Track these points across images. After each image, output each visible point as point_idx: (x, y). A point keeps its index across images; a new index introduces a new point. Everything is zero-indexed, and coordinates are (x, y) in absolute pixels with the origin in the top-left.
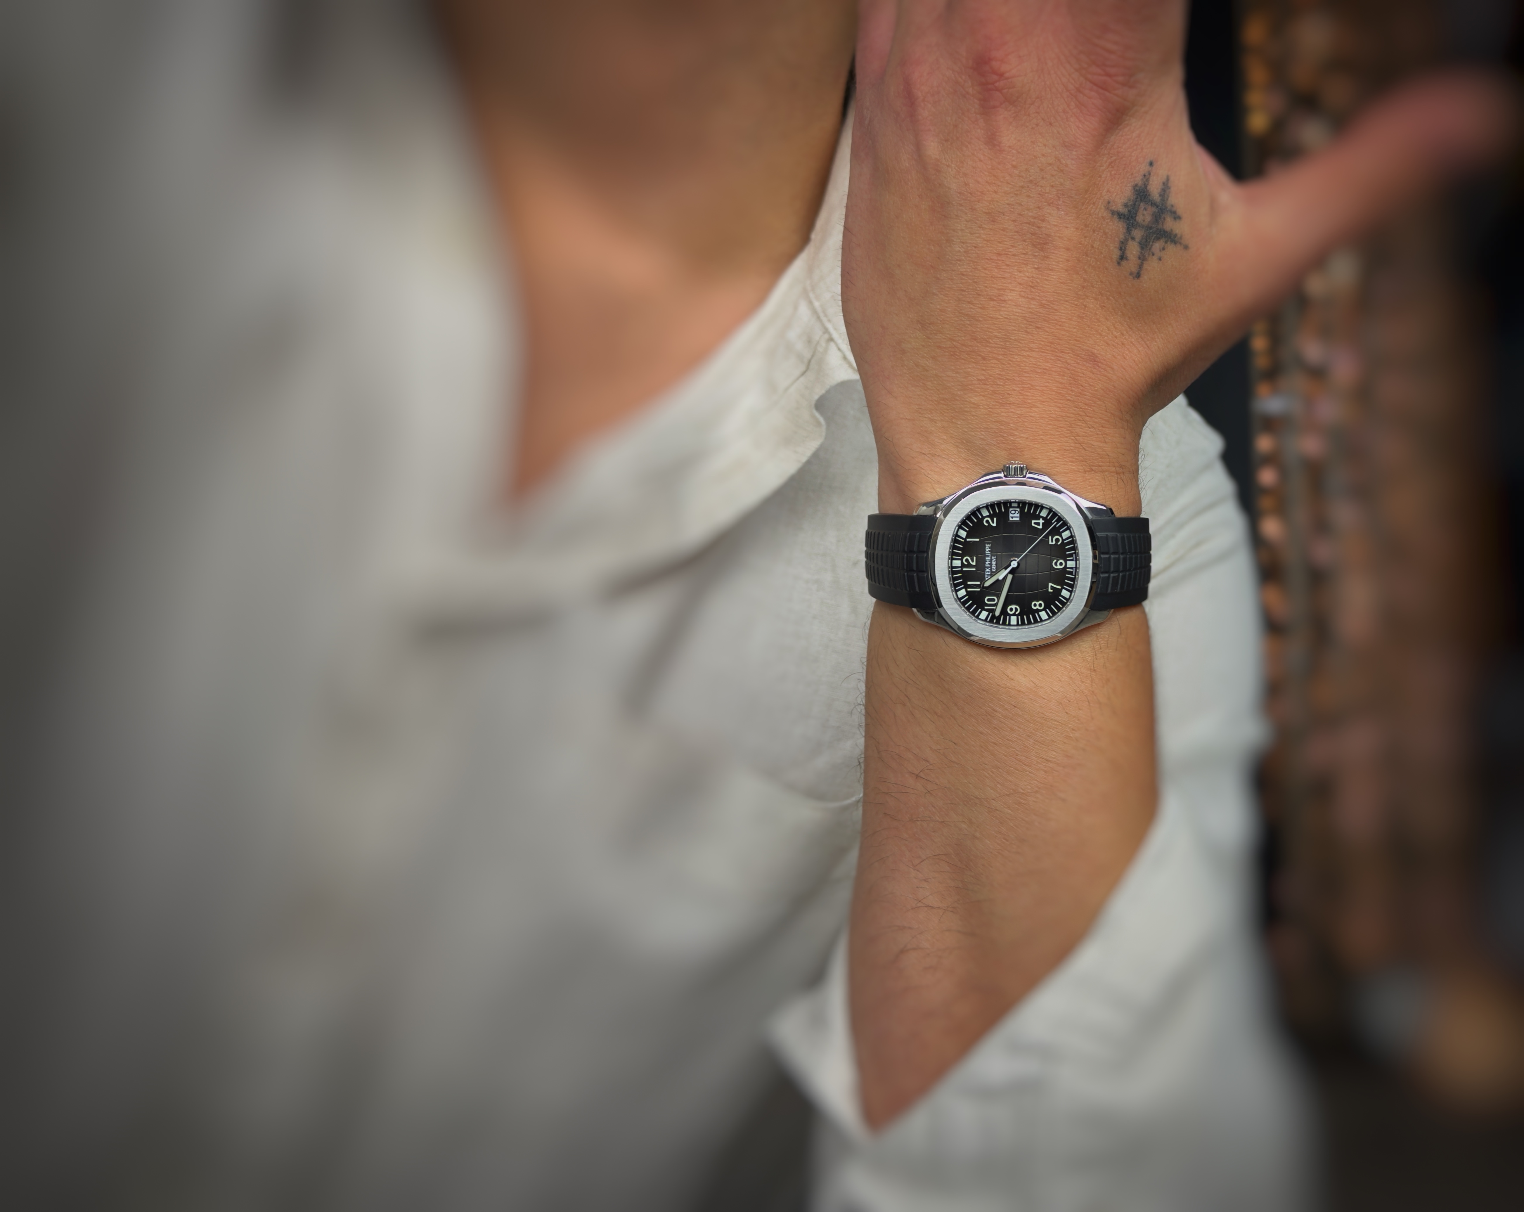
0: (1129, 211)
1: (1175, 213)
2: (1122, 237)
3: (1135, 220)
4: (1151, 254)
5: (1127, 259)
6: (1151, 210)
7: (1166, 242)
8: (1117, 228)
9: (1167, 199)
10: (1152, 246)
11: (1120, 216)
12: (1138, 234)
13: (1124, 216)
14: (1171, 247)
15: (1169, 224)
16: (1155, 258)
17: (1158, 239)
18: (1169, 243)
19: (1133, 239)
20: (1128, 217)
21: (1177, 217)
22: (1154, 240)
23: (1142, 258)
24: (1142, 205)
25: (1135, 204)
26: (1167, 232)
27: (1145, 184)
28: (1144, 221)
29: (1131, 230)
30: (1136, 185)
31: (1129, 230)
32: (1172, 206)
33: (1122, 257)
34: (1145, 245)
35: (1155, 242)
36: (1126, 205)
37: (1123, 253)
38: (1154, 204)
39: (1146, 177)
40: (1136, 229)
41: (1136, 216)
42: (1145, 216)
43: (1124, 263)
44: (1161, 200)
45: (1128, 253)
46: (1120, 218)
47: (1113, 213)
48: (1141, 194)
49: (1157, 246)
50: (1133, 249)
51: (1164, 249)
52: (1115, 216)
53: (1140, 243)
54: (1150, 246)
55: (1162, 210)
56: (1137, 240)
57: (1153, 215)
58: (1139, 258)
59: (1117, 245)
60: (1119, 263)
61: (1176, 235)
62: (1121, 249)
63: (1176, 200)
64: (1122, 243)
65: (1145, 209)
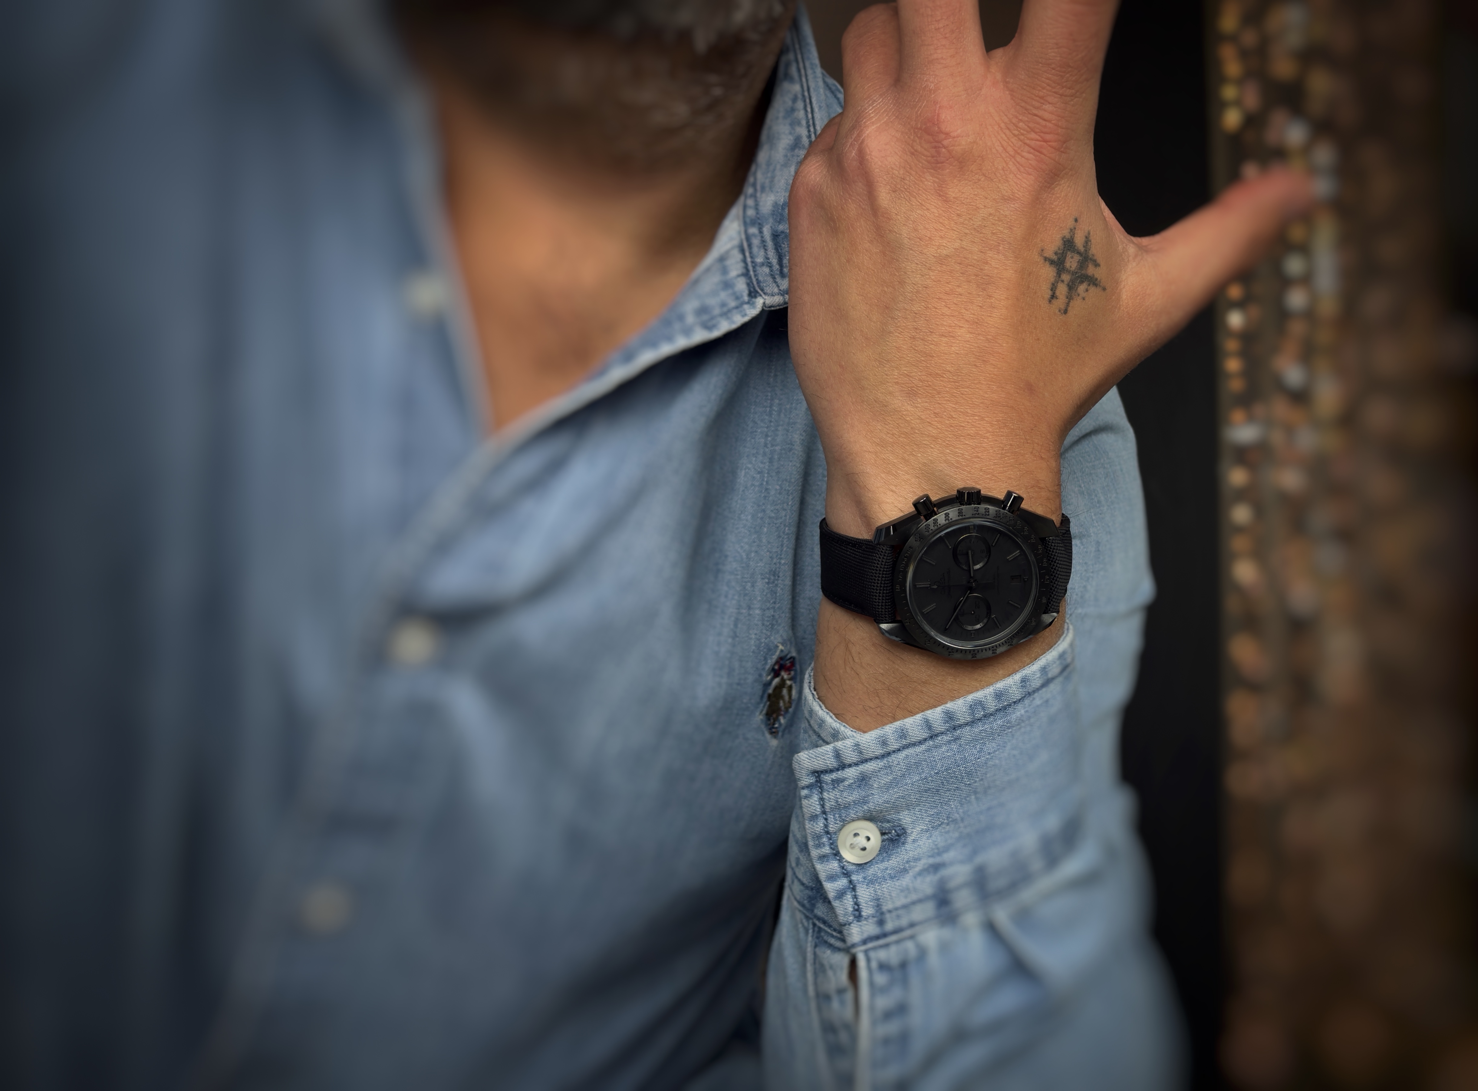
0: (1059, 259)
1: (1095, 261)
2: (1053, 280)
3: (1064, 266)
4: (1077, 295)
5: (1057, 298)
6: (1077, 258)
7: (1089, 285)
8: (1048, 273)
9: (1089, 250)
10: (1077, 288)
11: (1052, 262)
12: (1066, 277)
13: (1055, 262)
14: (1092, 289)
15: (1091, 270)
16: (1080, 297)
17: (1082, 282)
18: (1091, 285)
19: (1063, 281)
20: (1058, 264)
21: (1097, 265)
22: (1079, 283)
23: (1069, 298)
24: (1069, 254)
25: (1063, 253)
26: (1090, 277)
27: (1071, 237)
28: (1071, 267)
29: (1060, 274)
30: (1065, 237)
31: (1059, 274)
32: (1093, 255)
33: (1053, 297)
34: (1071, 287)
35: (1080, 285)
36: (1056, 253)
37: (1054, 293)
38: (1079, 253)
39: (1072, 231)
40: (1064, 273)
41: (1064, 263)
42: (1072, 262)
43: (1054, 301)
44: (1084, 250)
45: (1058, 293)
46: (1052, 264)
47: (1046, 259)
48: (1068, 244)
49: (1082, 288)
50: (1062, 290)
51: (1087, 290)
52: (1047, 262)
53: (1068, 285)
54: (1076, 288)
55: (1086, 259)
56: (1066, 282)
57: (1078, 262)
58: (1067, 298)
59: (1049, 286)
60: (1050, 301)
61: (1096, 279)
62: (1052, 290)
63: (1096, 250)
64: (1053, 284)
65: (1072, 258)
